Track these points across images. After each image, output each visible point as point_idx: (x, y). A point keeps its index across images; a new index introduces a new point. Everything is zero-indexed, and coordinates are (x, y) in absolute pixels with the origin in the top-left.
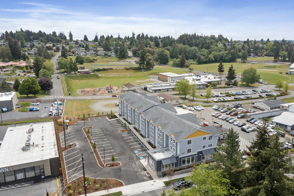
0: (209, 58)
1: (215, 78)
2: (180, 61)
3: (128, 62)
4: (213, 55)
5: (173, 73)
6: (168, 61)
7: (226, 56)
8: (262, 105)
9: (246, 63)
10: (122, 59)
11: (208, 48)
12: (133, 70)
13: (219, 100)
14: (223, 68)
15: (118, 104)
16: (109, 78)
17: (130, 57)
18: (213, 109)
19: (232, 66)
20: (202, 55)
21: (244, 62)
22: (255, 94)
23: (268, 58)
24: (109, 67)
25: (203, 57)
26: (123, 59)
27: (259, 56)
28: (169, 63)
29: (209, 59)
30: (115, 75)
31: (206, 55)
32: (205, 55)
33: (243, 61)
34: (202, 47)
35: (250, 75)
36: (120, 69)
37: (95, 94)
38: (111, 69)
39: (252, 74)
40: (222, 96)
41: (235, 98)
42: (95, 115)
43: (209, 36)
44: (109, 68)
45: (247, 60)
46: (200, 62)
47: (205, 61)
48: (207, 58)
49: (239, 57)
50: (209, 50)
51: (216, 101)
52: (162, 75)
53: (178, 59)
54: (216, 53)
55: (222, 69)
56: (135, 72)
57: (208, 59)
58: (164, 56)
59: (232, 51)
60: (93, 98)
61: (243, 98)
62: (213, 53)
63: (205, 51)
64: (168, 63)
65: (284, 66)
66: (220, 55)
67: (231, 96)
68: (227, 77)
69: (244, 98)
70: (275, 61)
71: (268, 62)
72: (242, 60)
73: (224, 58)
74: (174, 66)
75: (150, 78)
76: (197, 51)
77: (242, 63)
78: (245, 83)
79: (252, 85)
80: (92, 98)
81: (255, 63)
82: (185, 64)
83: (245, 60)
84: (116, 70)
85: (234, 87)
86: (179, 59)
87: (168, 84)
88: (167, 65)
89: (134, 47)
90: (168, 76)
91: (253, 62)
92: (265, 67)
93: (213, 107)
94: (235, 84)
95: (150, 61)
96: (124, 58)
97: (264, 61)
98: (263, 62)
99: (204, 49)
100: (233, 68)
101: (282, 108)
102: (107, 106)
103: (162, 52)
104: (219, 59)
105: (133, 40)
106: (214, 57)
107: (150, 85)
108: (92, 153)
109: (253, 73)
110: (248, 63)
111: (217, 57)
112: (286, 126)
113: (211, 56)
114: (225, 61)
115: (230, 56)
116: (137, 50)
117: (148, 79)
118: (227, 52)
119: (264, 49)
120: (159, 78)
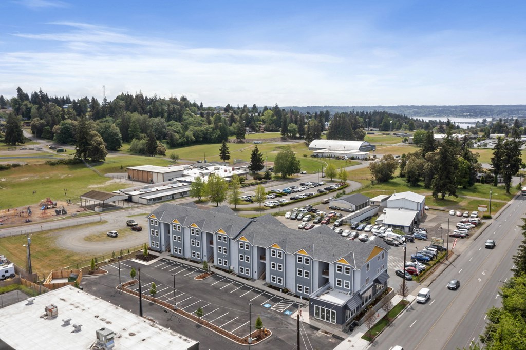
0: (186, 135)
1: (233, 169)
2: (147, 143)
3: (33, 149)
4: (191, 131)
5: (155, 166)
6: (120, 145)
7: (212, 133)
8: (342, 203)
9: (244, 143)
10: (15, 145)
11: (179, 119)
12: (66, 166)
13: (276, 204)
14: (228, 153)
15: (116, 233)
16: (20, 185)
17: (29, 140)
18: (287, 218)
19: (256, 148)
20: (175, 132)
21: (241, 142)
22: (308, 189)
23: (271, 134)
24: (11, 162)
25: (177, 136)
26: (17, 143)
27: (257, 132)
28: (122, 148)
29: (187, 138)
30: (32, 178)
31: (182, 132)
32: (180, 131)
33: (239, 140)
34: (169, 117)
35: (287, 160)
36: (35, 165)
37: (29, 221)
38: (15, 166)
39: (290, 159)
40: (270, 197)
41: (291, 199)
42: (107, 260)
43: (167, 99)
44: (11, 164)
45: (245, 138)
46: (173, 145)
47: (182, 142)
48: (184, 136)
49: (232, 134)
50: (182, 122)
51: (271, 205)
52: (138, 170)
53: (141, 141)
54: (196, 128)
55: (227, 155)
56: (71, 169)
57: (185, 139)
58: (112, 136)
59: (221, 125)
60: (43, 229)
61: (302, 197)
62: (191, 127)
63: (178, 125)
64: (119, 148)
65: (299, 145)
66: (202, 131)
67: (283, 196)
68: (249, 167)
69: (305, 196)
70: (284, 139)
71: (274, 140)
72: (237, 138)
73: (209, 136)
74: (136, 153)
75: (110, 178)
76: (164, 126)
77: (238, 143)
78: (280, 175)
79: (290, 177)
80: (40, 230)
81: (259, 142)
82: (157, 149)
83: (242, 138)
84: (28, 168)
85: (269, 182)
86: (143, 141)
87: (167, 187)
88: (120, 152)
89: (35, 119)
90: (153, 172)
91: (256, 142)
92: (277, 148)
93: (286, 216)
94: (267, 177)
95: (101, 146)
96: (19, 142)
97: (269, 139)
98: (269, 141)
99: (173, 121)
100: (258, 151)
101: (373, 205)
102: (89, 239)
103: (107, 128)
104: (201, 137)
105: (20, 105)
106: (194, 135)
107: (135, 190)
108: (198, 326)
109: (292, 158)
110: (248, 142)
111: (199, 134)
112: (402, 227)
113: (189, 133)
114: (212, 141)
115: (218, 132)
116: (42, 125)
117: (110, 181)
118: (212, 125)
119: (260, 121)
120: (130, 177)
